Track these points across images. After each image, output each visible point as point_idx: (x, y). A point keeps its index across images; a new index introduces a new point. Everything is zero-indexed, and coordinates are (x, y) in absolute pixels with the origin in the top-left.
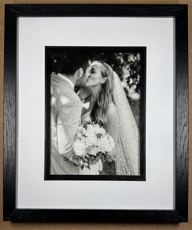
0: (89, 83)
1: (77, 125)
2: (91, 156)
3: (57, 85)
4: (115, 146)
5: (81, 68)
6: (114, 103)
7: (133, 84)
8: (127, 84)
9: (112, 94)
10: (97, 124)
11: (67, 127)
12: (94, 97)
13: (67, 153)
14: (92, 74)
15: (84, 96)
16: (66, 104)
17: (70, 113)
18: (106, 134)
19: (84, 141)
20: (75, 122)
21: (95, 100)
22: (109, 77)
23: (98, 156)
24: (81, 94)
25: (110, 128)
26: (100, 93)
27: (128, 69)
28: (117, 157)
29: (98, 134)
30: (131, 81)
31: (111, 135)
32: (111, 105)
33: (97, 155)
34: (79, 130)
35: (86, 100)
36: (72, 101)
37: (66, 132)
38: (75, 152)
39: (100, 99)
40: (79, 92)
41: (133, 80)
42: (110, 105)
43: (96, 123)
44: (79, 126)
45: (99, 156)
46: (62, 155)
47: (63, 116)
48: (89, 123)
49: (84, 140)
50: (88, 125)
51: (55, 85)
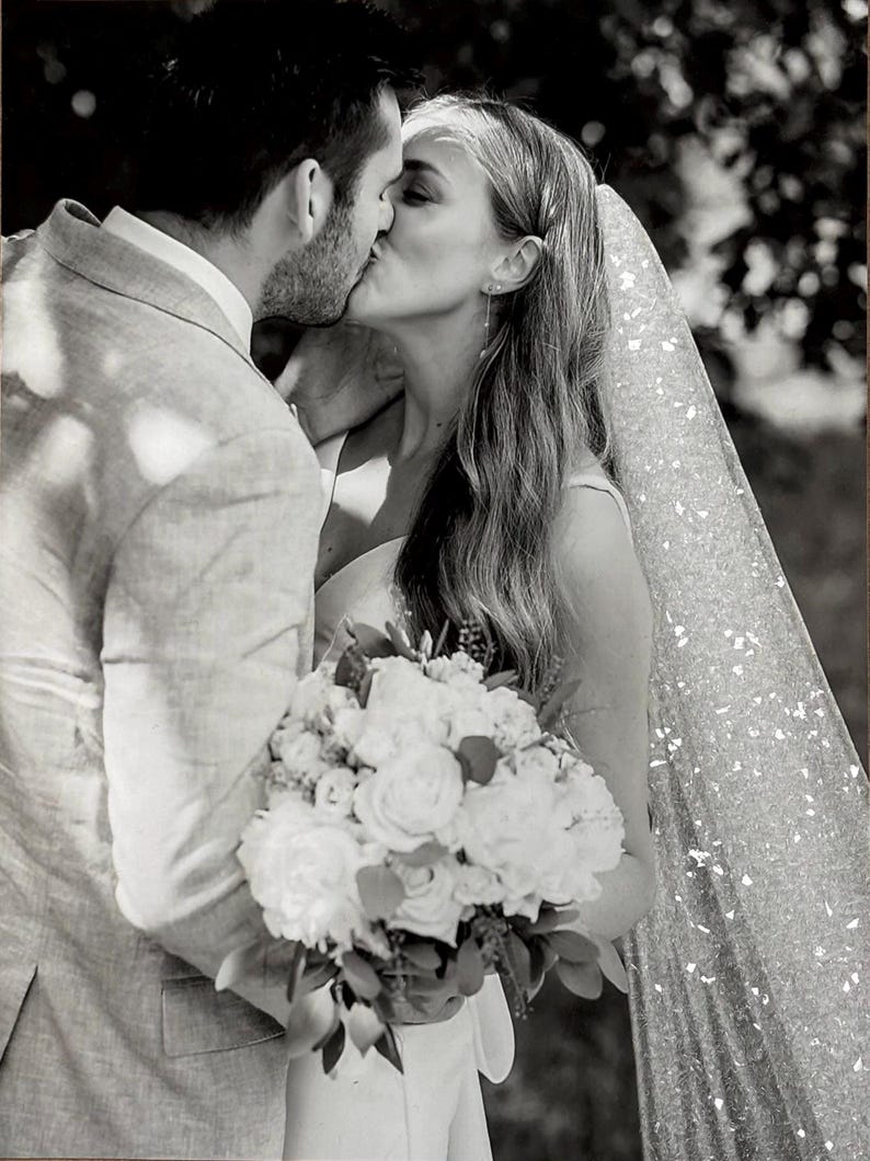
0: (379, 289)
1: (284, 666)
2: (411, 940)
3: (100, 312)
4: (629, 850)
5: (311, 164)
6: (611, 468)
7: (777, 294)
8: (719, 295)
9: (591, 387)
10: (461, 656)
11: (189, 686)
12: (425, 410)
13: (194, 918)
14: (411, 214)
15: (343, 409)
16: (180, 478)
17: (215, 558)
18: (542, 744)
19: (340, 811)
20: (258, 635)
21: (435, 440)
22: (564, 232)
23: (470, 943)
24: (315, 391)
25: (576, 684)
26: (485, 381)
27: (730, 162)
28: (643, 954)
29: (466, 740)
30: (761, 270)
31: (586, 753)
32: (586, 476)
33: (460, 938)
34: (298, 711)
35: (360, 441)
36: (233, 455)
37: (185, 728)
38: (260, 909)
39: (483, 430)
40: (291, 373)
41: (778, 256)
42: (573, 480)
43: (450, 647)
44: (300, 672)
45: (480, 942)
46: (150, 942)
47: (153, 583)
48: (388, 648)
49: (343, 794)
50: (377, 661)
51: (79, 313)
